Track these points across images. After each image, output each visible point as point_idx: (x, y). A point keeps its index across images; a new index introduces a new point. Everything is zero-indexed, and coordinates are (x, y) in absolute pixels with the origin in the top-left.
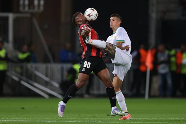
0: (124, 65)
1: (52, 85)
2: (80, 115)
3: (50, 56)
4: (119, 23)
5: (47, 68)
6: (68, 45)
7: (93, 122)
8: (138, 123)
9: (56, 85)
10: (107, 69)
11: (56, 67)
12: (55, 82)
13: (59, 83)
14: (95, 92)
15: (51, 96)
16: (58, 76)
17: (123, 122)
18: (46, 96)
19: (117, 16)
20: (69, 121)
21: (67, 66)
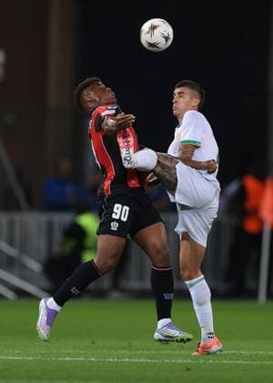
0: (199, 206)
1: (23, 266)
2: (93, 342)
3: (19, 193)
4: (196, 102)
5: (11, 224)
6: (66, 166)
7: (127, 360)
8: (240, 362)
9: (35, 266)
10: (161, 224)
11: (34, 222)
12: (32, 258)
13: (40, 263)
14: (134, 284)
15: (21, 293)
16: (40, 244)
17: (202, 361)
18: (10, 294)
19: (192, 87)
20: (67, 359)
21: (62, 219)
